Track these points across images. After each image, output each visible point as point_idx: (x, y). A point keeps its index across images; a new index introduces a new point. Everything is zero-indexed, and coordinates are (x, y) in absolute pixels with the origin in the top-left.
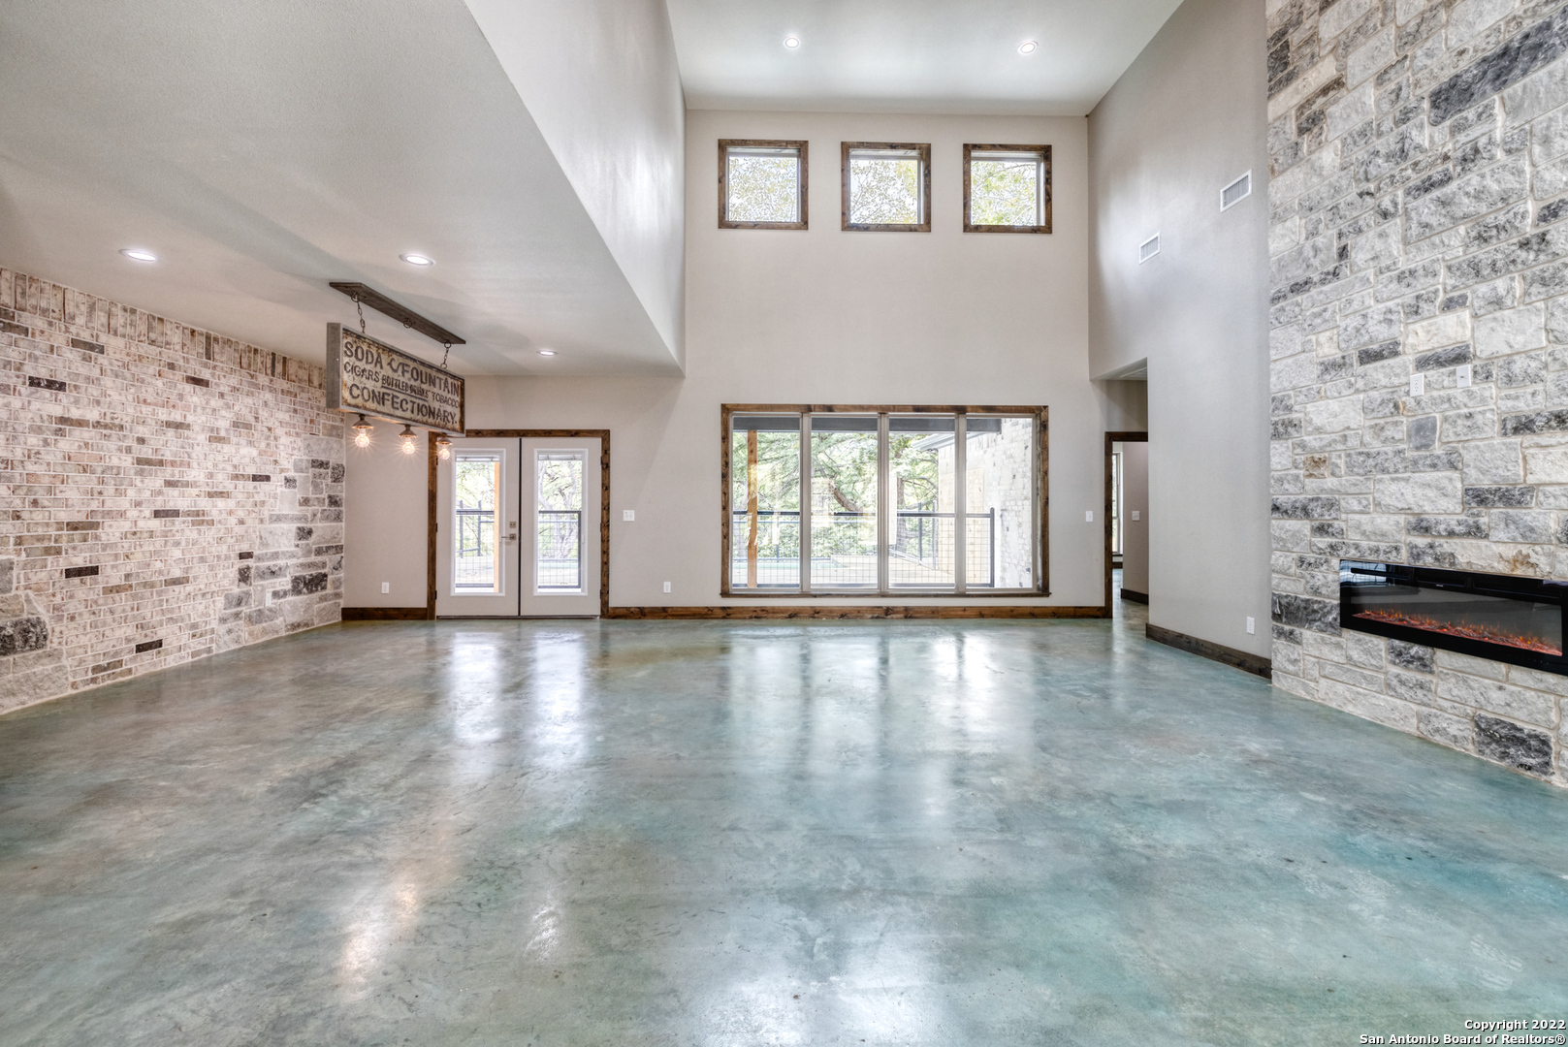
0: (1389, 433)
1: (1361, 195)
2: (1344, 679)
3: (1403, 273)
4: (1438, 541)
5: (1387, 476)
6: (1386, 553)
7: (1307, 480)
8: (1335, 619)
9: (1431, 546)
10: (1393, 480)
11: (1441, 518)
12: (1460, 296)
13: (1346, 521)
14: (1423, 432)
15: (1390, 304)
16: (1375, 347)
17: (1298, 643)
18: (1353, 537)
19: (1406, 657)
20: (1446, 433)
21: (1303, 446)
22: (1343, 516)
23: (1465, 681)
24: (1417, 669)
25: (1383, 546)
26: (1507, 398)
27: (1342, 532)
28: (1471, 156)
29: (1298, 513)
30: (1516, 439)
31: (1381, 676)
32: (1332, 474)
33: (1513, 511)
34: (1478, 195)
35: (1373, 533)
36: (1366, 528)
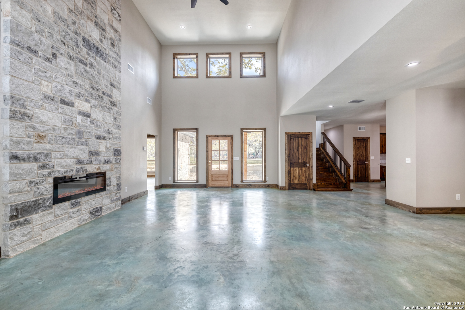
0: (71, 131)
1: (62, 41)
2: (54, 225)
3: (75, 81)
4: (83, 166)
5: (70, 146)
6: (69, 172)
7: (35, 144)
8: (50, 203)
9: (82, 168)
10: (71, 147)
11: (84, 159)
12: (88, 100)
13: (54, 162)
14: (80, 133)
15: (71, 89)
17: (30, 223)
18: (57, 168)
19: (75, 204)
20: (85, 135)
21: (34, 128)
22: (53, 160)
23: (87, 203)
24: (78, 206)
25: (68, 170)
26: (96, 130)
27: (53, 167)
28: (91, 65)
29: (31, 160)
30: (98, 140)
31: (67, 215)
32: (49, 143)
33: (97, 157)
34: (93, 77)
35: (66, 166)
36: (63, 164)
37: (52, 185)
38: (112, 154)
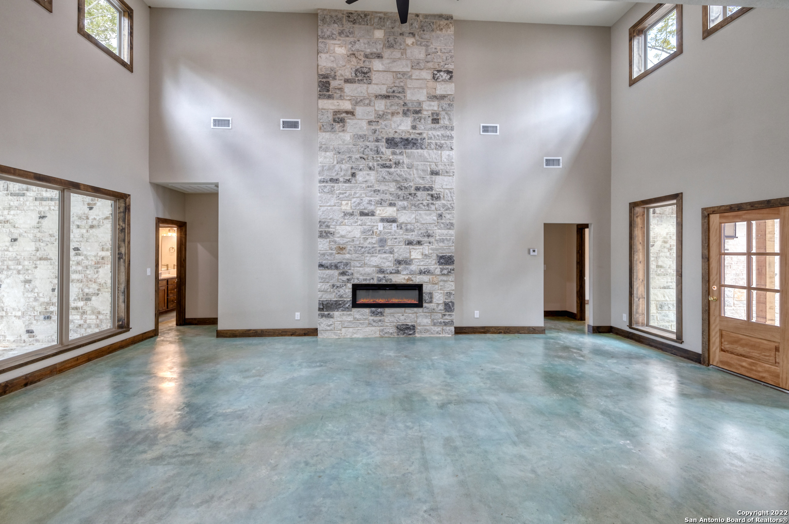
0: (371, 241)
1: (361, 158)
2: (353, 326)
3: (376, 190)
4: (386, 275)
5: (370, 255)
6: (369, 280)
7: (336, 255)
8: (349, 306)
9: (384, 277)
10: (372, 256)
11: (388, 268)
12: (394, 203)
13: (354, 270)
14: (382, 242)
15: (371, 198)
16: (366, 211)
17: (332, 318)
18: (356, 275)
19: (376, 313)
20: (389, 243)
21: (335, 242)
22: (352, 268)
23: (393, 316)
24: (380, 316)
25: (368, 278)
26: (405, 235)
27: (352, 274)
28: (397, 164)
29: (333, 267)
30: (408, 247)
31: (367, 321)
32: (349, 253)
33: (407, 266)
34: (400, 176)
35: (365, 274)
36: (362, 272)
37: (351, 290)
38: (434, 262)
